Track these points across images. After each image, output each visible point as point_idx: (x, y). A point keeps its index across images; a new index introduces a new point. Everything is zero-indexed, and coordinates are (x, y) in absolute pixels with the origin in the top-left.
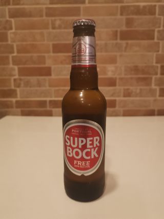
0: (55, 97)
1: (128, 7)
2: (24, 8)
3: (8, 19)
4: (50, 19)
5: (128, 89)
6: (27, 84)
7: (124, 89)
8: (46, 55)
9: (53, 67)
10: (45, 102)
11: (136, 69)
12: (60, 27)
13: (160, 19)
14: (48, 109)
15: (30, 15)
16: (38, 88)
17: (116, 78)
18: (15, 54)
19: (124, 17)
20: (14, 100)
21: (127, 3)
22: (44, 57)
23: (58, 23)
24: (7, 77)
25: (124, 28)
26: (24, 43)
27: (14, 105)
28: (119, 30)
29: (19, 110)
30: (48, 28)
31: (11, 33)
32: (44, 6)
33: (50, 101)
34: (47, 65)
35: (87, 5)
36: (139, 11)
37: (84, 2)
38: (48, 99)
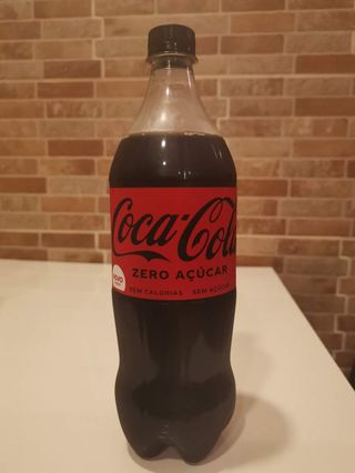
0: (53, 228)
2: (4, 84)
4: (45, 100)
6: (7, 205)
8: (38, 158)
9: (49, 178)
10: (36, 235)
12: (60, 114)
13: (224, 101)
14: (40, 247)
15: (13, 94)
16: (25, 213)
22: (35, 162)
23: (57, 108)
26: (5, 139)
30: (42, 116)
32: (36, 81)
33: (44, 235)
34: (39, 176)
35: (103, 79)
37: (98, 75)
38: (41, 231)
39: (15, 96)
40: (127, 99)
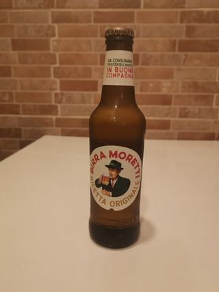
1: (190, 12)
2: (69, 12)
3: (51, 24)
4: (99, 25)
5: (185, 109)
6: (70, 100)
7: (180, 109)
8: (93, 67)
9: (100, 81)
11: (195, 86)
15: (76, 20)
16: (82, 105)
17: (172, 95)
18: (58, 65)
19: (184, 25)
20: (54, 117)
21: (189, 8)
22: (90, 69)
24: (47, 92)
25: (184, 38)
26: (69, 53)
27: (54, 123)
28: (178, 39)
29: (60, 129)
30: (97, 36)
31: (53, 41)
32: (93, 10)
34: (93, 79)
35: (142, 9)
36: (202, 18)
37: (138, 6)
39: (77, 21)
40: (158, 24)
